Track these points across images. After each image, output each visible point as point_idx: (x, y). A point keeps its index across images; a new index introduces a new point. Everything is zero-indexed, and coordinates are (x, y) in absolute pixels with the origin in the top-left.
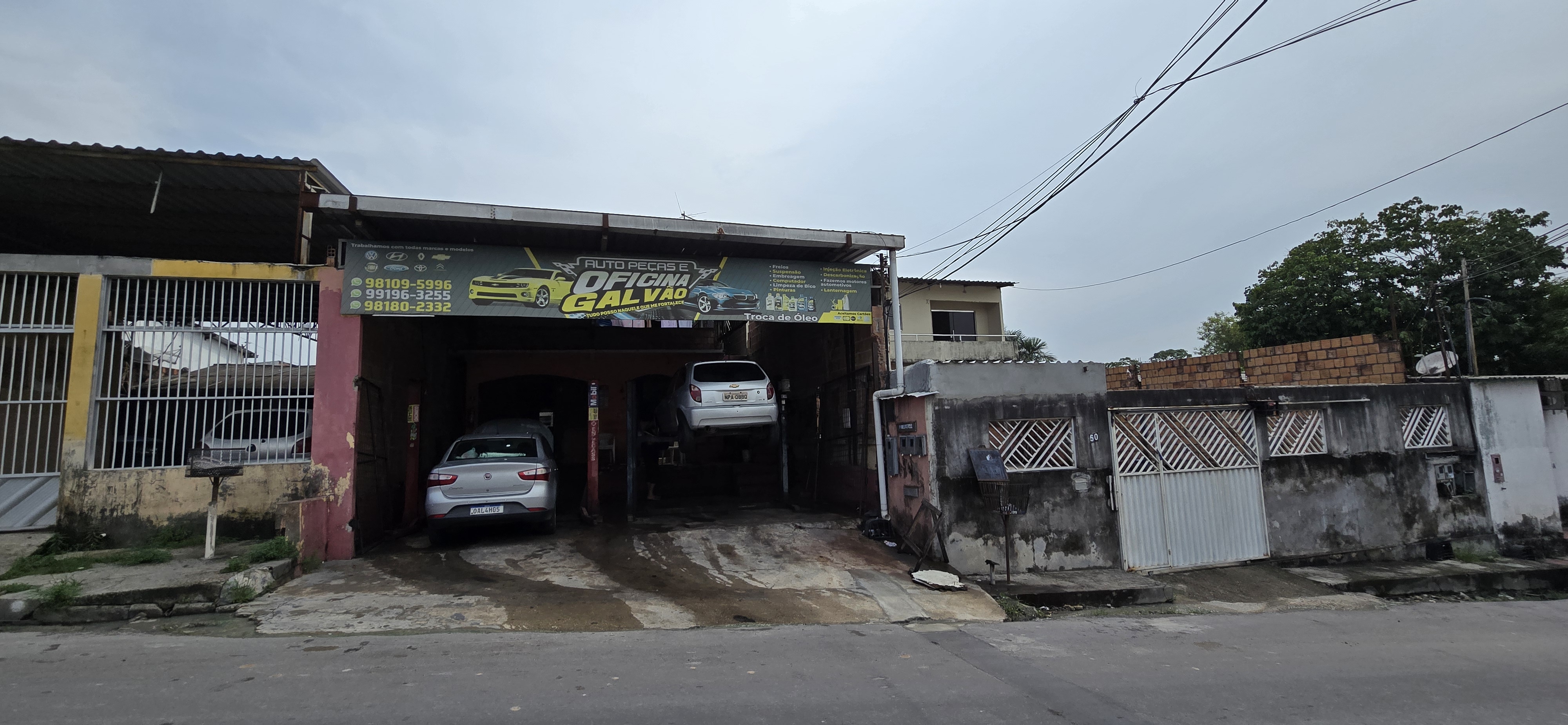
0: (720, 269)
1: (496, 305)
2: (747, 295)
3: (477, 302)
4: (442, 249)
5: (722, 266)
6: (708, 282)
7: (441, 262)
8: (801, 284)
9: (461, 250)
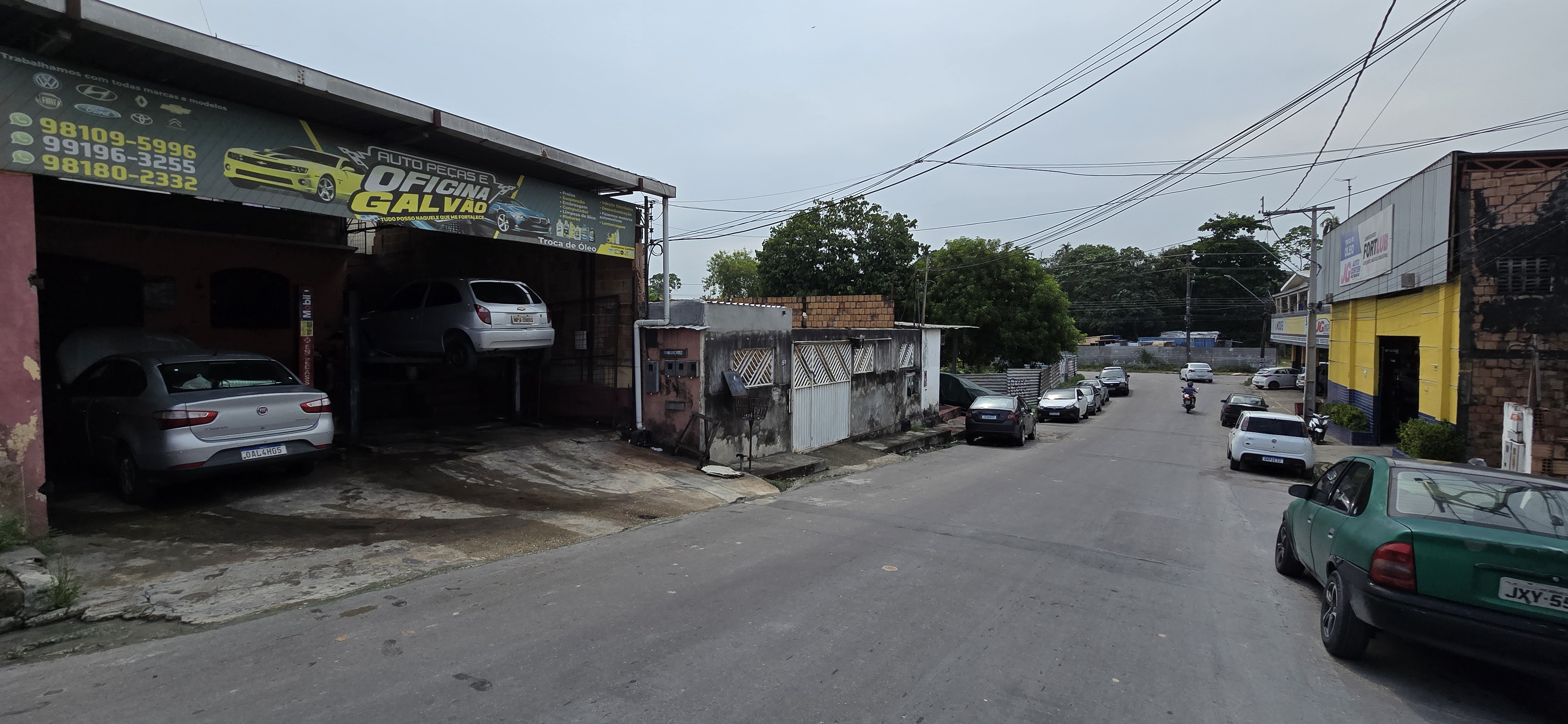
0: (517, 186)
1: (264, 190)
2: (541, 218)
3: (234, 181)
4: (177, 98)
5: (519, 184)
6: (506, 199)
7: (176, 116)
8: (585, 214)
9: (207, 104)
